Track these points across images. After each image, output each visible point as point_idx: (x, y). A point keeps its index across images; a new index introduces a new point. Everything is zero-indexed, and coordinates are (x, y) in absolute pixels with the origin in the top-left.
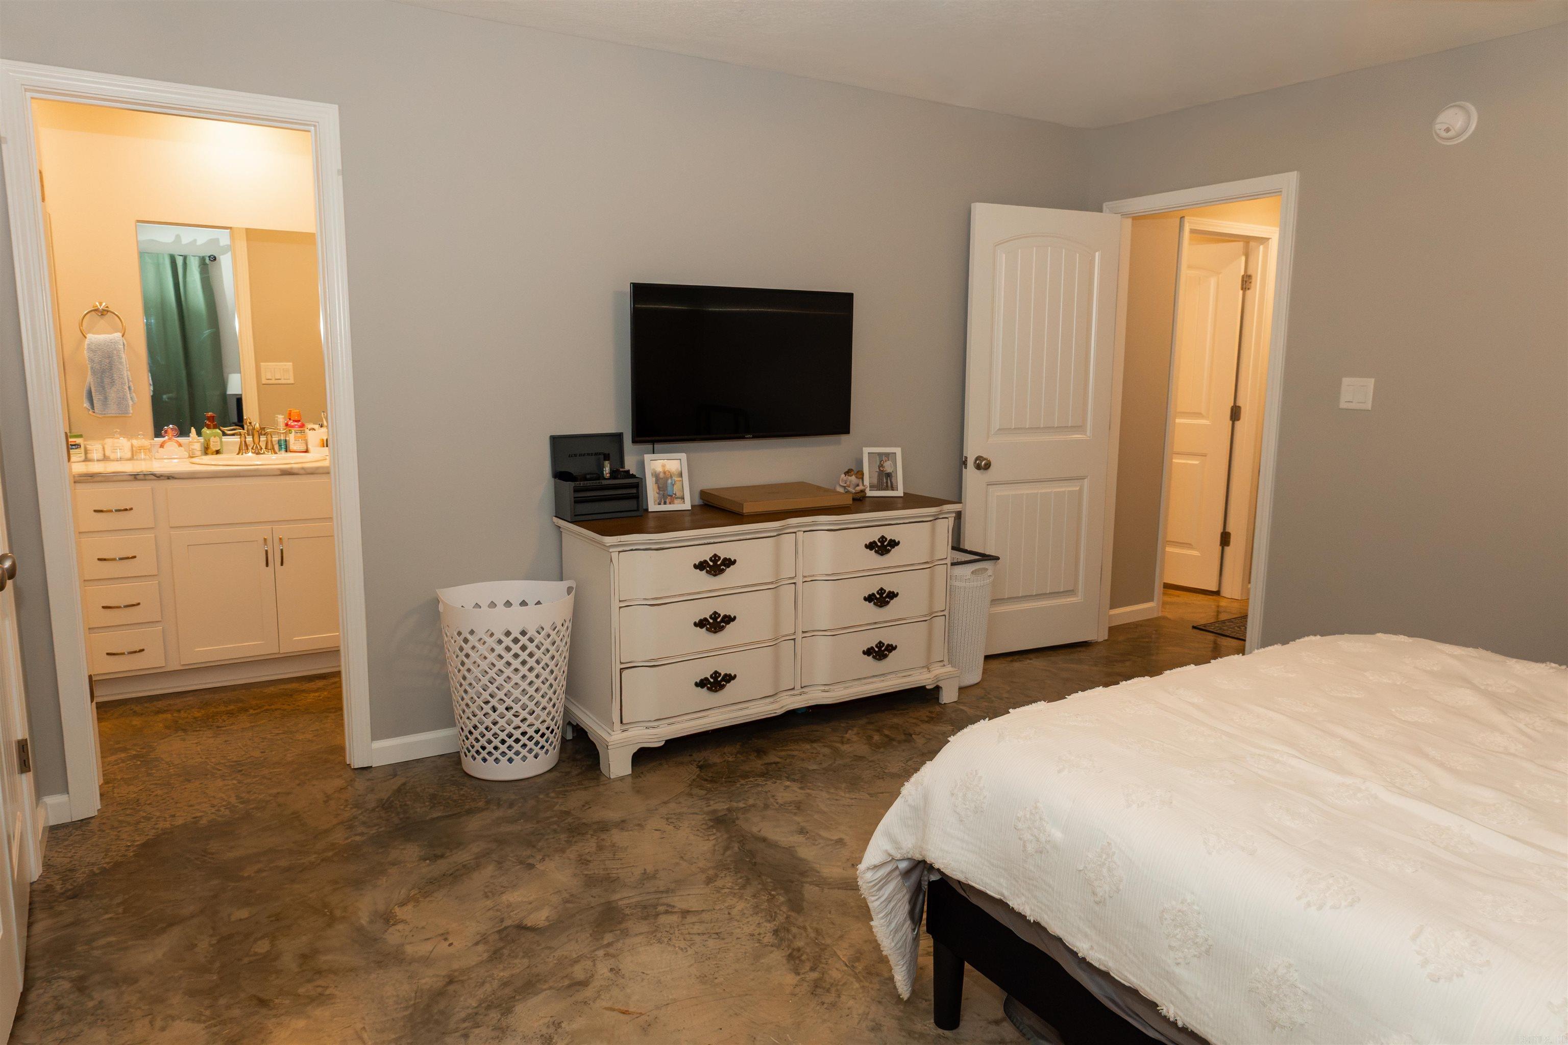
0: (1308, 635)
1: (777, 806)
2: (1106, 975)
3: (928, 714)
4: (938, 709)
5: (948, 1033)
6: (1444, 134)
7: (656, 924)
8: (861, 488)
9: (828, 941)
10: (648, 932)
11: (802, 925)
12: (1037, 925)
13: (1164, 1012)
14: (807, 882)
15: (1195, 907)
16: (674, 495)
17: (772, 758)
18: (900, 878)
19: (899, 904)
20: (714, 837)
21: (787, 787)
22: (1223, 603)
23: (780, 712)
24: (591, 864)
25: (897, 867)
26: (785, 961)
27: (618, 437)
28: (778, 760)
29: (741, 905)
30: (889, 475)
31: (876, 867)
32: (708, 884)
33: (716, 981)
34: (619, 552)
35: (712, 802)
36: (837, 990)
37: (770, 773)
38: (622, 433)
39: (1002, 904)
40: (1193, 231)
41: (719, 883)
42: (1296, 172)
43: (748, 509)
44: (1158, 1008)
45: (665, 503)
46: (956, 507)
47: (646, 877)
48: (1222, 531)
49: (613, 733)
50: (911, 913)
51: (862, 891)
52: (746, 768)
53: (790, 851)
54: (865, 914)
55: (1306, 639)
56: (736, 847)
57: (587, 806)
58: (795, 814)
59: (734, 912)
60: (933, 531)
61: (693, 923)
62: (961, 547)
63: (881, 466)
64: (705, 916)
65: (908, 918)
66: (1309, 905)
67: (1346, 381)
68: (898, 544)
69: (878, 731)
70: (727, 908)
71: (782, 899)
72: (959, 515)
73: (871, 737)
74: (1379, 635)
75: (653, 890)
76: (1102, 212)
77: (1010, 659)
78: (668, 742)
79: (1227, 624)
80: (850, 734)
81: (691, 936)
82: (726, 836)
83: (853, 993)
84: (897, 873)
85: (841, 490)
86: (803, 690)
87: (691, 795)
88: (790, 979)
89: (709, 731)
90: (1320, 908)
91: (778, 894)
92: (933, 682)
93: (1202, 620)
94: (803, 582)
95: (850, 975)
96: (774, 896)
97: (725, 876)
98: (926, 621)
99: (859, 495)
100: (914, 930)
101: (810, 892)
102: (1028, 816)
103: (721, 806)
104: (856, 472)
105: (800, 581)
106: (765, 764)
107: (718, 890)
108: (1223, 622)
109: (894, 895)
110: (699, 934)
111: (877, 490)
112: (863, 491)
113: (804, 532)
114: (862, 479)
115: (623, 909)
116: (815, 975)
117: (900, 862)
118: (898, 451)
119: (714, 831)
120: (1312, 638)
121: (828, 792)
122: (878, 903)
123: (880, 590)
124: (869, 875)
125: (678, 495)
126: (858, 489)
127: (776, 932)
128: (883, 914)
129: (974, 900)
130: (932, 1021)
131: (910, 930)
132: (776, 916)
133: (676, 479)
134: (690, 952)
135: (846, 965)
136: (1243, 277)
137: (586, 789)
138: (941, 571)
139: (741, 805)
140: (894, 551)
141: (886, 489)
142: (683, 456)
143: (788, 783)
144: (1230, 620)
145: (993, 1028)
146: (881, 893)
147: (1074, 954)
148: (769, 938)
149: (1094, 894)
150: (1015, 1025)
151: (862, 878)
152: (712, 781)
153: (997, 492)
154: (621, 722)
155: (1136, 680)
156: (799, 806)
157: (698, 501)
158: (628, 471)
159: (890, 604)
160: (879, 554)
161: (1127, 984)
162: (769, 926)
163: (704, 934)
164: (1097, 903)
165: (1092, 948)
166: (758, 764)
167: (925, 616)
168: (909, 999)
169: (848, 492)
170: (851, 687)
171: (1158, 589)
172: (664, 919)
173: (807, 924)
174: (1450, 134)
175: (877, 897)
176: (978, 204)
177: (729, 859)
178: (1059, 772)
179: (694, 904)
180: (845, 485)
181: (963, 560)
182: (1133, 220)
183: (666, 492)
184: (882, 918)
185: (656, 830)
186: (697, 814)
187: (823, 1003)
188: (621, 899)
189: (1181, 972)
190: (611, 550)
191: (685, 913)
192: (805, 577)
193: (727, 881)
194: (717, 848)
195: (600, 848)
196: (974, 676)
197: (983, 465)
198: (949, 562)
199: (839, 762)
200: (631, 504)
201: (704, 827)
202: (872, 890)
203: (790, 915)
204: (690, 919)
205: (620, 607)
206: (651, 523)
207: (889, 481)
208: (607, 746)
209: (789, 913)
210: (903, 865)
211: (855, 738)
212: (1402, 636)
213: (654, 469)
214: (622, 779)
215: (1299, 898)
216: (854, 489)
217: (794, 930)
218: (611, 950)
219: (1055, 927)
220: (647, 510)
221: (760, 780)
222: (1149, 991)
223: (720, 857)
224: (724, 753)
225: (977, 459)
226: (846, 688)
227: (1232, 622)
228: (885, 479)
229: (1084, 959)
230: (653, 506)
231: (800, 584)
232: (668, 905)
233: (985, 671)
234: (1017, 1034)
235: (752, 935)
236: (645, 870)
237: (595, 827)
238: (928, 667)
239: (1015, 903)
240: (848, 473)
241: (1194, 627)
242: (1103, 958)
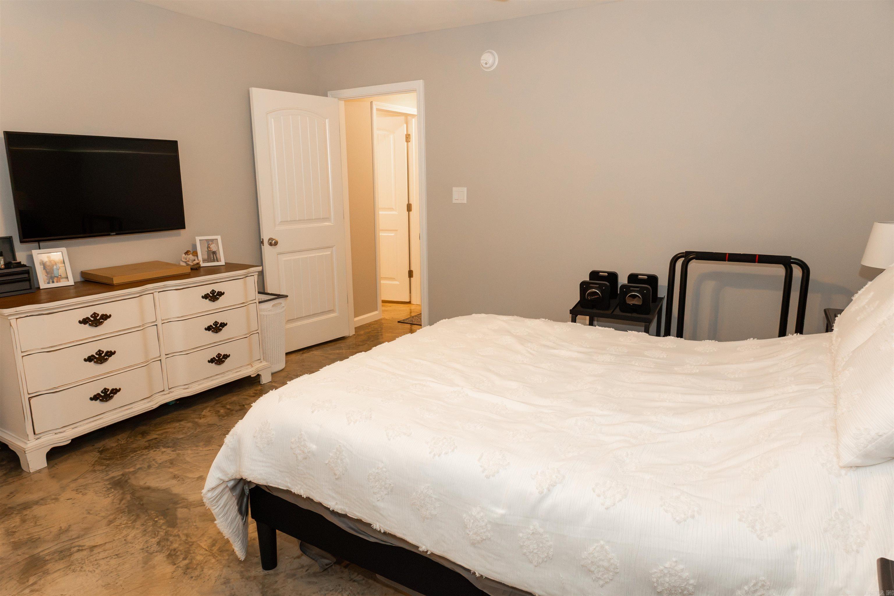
0: (442, 319)
1: (157, 465)
2: (345, 516)
3: (254, 392)
4: (259, 388)
5: (271, 572)
6: (484, 65)
7: (70, 561)
8: (196, 261)
9: (194, 539)
10: (64, 568)
11: (177, 534)
12: (308, 499)
13: (374, 528)
14: (179, 508)
15: (384, 469)
16: (59, 277)
17: (153, 436)
18: (230, 492)
19: (232, 507)
20: (113, 494)
21: (163, 452)
22: (413, 307)
23: (155, 407)
24: (17, 534)
25: (227, 486)
26: (165, 559)
27: (9, 240)
28: (157, 436)
29: (133, 533)
30: (214, 253)
31: (213, 489)
32: (109, 525)
33: (117, 585)
34: (17, 318)
35: (110, 473)
36: (201, 567)
37: (151, 446)
38: (11, 237)
39: (288, 492)
40: (378, 110)
41: (117, 522)
42: (422, 80)
43: (116, 281)
44: (372, 526)
45: (53, 282)
46: (260, 269)
47: (62, 532)
48: (409, 270)
49: (28, 442)
50: (240, 511)
51: (207, 505)
52: (134, 446)
53: (166, 491)
54: (210, 518)
55: (442, 321)
56: (128, 497)
57: (12, 495)
58: (169, 467)
59: (129, 538)
60: (245, 284)
61: (99, 553)
62: (266, 292)
63: (208, 247)
64: (107, 546)
65: (238, 514)
66: (435, 455)
67: (454, 189)
68: (223, 294)
69: (223, 407)
70: (123, 537)
71: (162, 522)
72: (261, 274)
73: (219, 411)
74: (473, 315)
75: (67, 539)
76: (327, 96)
77: (301, 352)
78: (73, 440)
79: (415, 318)
80: (205, 412)
81: (97, 562)
82: (121, 492)
83: (211, 566)
84: (227, 489)
85: (184, 264)
86: (170, 390)
87: (94, 471)
88: (169, 569)
89: (105, 427)
90: (439, 455)
91: (159, 519)
92: (256, 372)
93: (402, 317)
94: (162, 324)
95: (210, 555)
96: (156, 521)
97: (122, 517)
98: (247, 337)
99: (196, 266)
100: (243, 519)
101: (181, 513)
102: (297, 440)
103: (116, 473)
104: (192, 252)
105: (159, 323)
106: (148, 441)
107: (117, 527)
108: (413, 317)
109: (228, 503)
110: (103, 559)
111: (208, 262)
112: (198, 264)
113: (159, 292)
114: (197, 256)
115: (44, 558)
116: (186, 562)
117: (229, 482)
118: (219, 238)
119: (113, 490)
120: (444, 320)
121: (192, 450)
122: (217, 509)
123: (215, 322)
124: (209, 495)
125: (63, 275)
126: (195, 262)
127: (158, 543)
128: (222, 515)
129: (275, 494)
130: (261, 567)
131: (240, 520)
132: (158, 534)
133: (60, 265)
134: (97, 571)
135: (206, 550)
136: (406, 135)
137: (10, 484)
138: (253, 307)
139: (132, 470)
140: (221, 298)
141: (214, 261)
142: (64, 249)
143: (164, 450)
144: (415, 316)
145: (297, 560)
146: (219, 503)
147: (328, 509)
148: (155, 548)
149: (335, 474)
150: (308, 556)
151: (205, 497)
152: (110, 459)
153: (284, 258)
154: (34, 433)
155: (357, 354)
156: (172, 462)
157: (79, 279)
158: (20, 262)
159: (223, 330)
160: (211, 301)
161: (356, 518)
162: (155, 540)
163: (107, 558)
164: (337, 479)
165: (337, 504)
166: (142, 442)
167: (246, 334)
168: (245, 560)
169: (188, 265)
170: (203, 383)
171: (380, 303)
172: (77, 556)
173: (180, 533)
174: (488, 66)
175: (216, 506)
176: (253, 88)
177: (124, 506)
178: (313, 412)
179: (99, 541)
180: (186, 261)
181: (267, 299)
182: (345, 102)
183: (53, 275)
184: (222, 517)
185: (68, 499)
186: (99, 482)
187: (192, 577)
188: (42, 551)
189: (381, 504)
190: (9, 318)
191: (92, 548)
192: (163, 320)
193: (123, 519)
194: (115, 501)
195: (24, 521)
196: (281, 365)
197: (273, 243)
198: (257, 301)
199: (198, 430)
200: (26, 285)
201: (104, 489)
202: (213, 503)
203: (168, 531)
204: (96, 551)
205: (23, 356)
206: (43, 296)
207: (215, 256)
208: (25, 452)
209: (167, 529)
210: (231, 484)
211: (208, 414)
212: (483, 314)
213: (41, 260)
214: (39, 471)
215: (430, 453)
216: (192, 263)
217: (171, 538)
218: (36, 587)
219: (317, 498)
220: (39, 288)
221: (145, 452)
222: (366, 519)
223: (118, 506)
224: (118, 440)
225: (269, 240)
226: (199, 385)
227: (417, 317)
228: (212, 255)
229: (333, 511)
230: (43, 285)
231: (160, 325)
232: (79, 546)
233: (287, 362)
234: (311, 560)
235: (143, 549)
236: (61, 527)
237: (18, 508)
238: (251, 365)
239: (296, 490)
240: (187, 253)
241: (399, 322)
242: (343, 507)
